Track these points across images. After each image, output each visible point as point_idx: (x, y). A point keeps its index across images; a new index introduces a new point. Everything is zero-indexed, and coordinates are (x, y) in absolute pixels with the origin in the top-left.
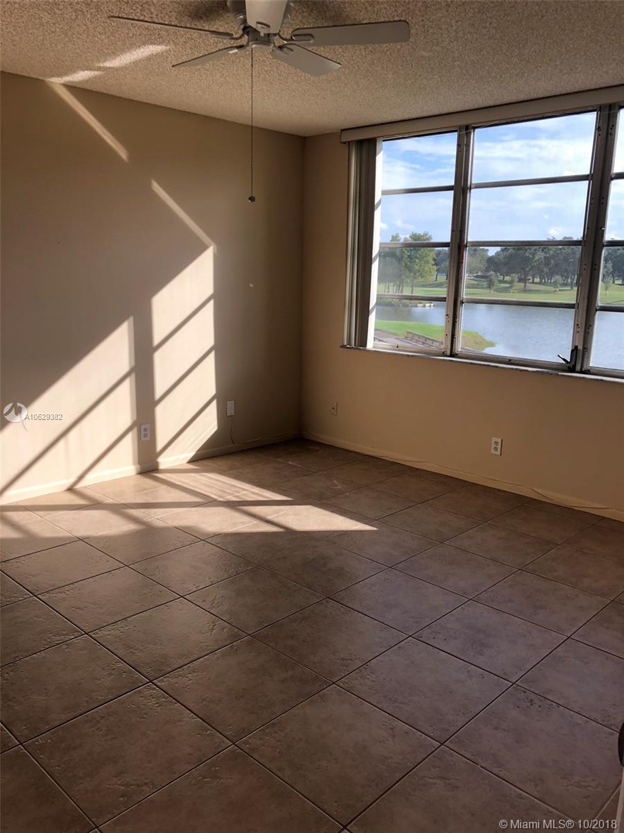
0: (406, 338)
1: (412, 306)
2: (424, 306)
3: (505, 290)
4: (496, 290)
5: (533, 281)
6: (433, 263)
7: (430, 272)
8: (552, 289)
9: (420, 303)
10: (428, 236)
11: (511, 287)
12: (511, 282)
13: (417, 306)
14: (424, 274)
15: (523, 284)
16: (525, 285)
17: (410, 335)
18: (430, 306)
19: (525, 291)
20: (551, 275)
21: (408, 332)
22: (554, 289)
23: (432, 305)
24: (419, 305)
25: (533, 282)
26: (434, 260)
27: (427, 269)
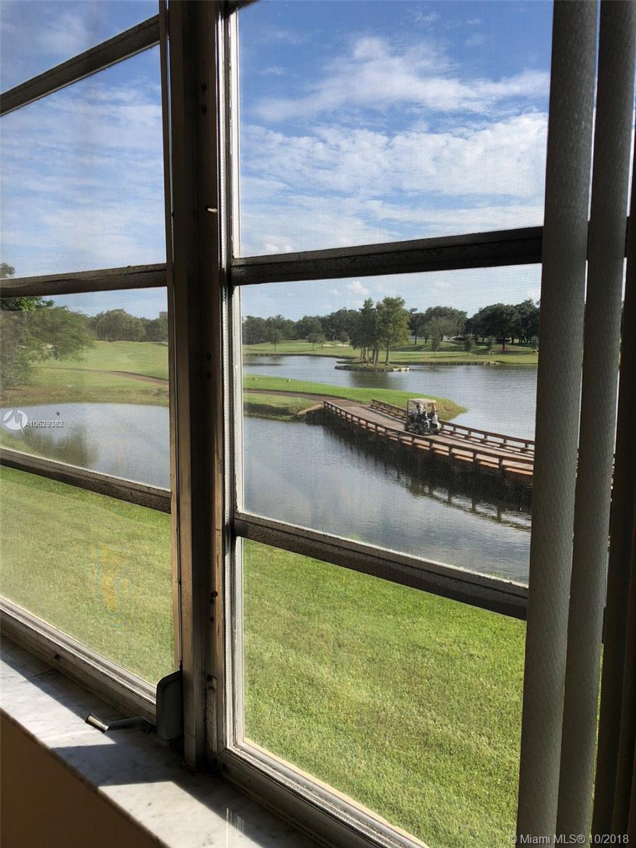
0: (372, 406)
1: (387, 371)
2: (400, 370)
3: (485, 352)
4: (474, 353)
5: (513, 342)
6: (408, 327)
7: (405, 336)
8: (530, 349)
9: (396, 367)
10: (401, 300)
11: (488, 349)
12: (489, 344)
13: (392, 371)
14: (399, 338)
15: (502, 346)
16: (504, 347)
17: (376, 404)
18: (406, 370)
19: (504, 352)
20: (529, 336)
21: (374, 401)
22: (533, 350)
23: (408, 369)
24: (394, 369)
25: (513, 344)
26: (408, 324)
27: (401, 333)
